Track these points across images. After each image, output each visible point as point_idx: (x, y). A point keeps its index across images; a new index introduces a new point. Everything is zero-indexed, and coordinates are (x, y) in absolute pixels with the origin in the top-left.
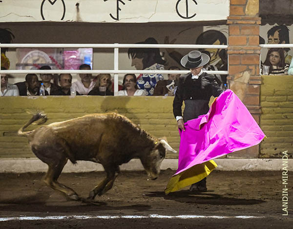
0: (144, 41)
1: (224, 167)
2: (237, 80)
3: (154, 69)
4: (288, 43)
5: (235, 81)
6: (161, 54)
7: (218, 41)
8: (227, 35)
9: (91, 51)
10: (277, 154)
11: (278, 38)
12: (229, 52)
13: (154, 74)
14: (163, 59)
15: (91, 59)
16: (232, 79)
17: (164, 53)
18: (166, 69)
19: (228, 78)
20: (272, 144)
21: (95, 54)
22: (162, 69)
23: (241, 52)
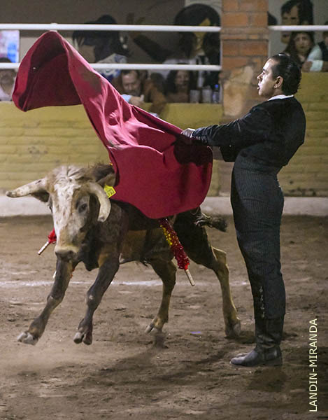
0: (96, 19)
1: (215, 209)
2: (235, 79)
3: (111, 62)
4: (311, 23)
5: (232, 80)
6: (122, 39)
7: (207, 21)
8: (219, 12)
9: (17, 34)
10: (293, 191)
11: (297, 17)
12: (222, 37)
13: (112, 70)
14: (125, 47)
15: (18, 47)
16: (227, 78)
17: (126, 39)
18: (129, 62)
19: (221, 76)
20: (287, 175)
21: (23, 39)
22: (123, 63)
23: (241, 37)
